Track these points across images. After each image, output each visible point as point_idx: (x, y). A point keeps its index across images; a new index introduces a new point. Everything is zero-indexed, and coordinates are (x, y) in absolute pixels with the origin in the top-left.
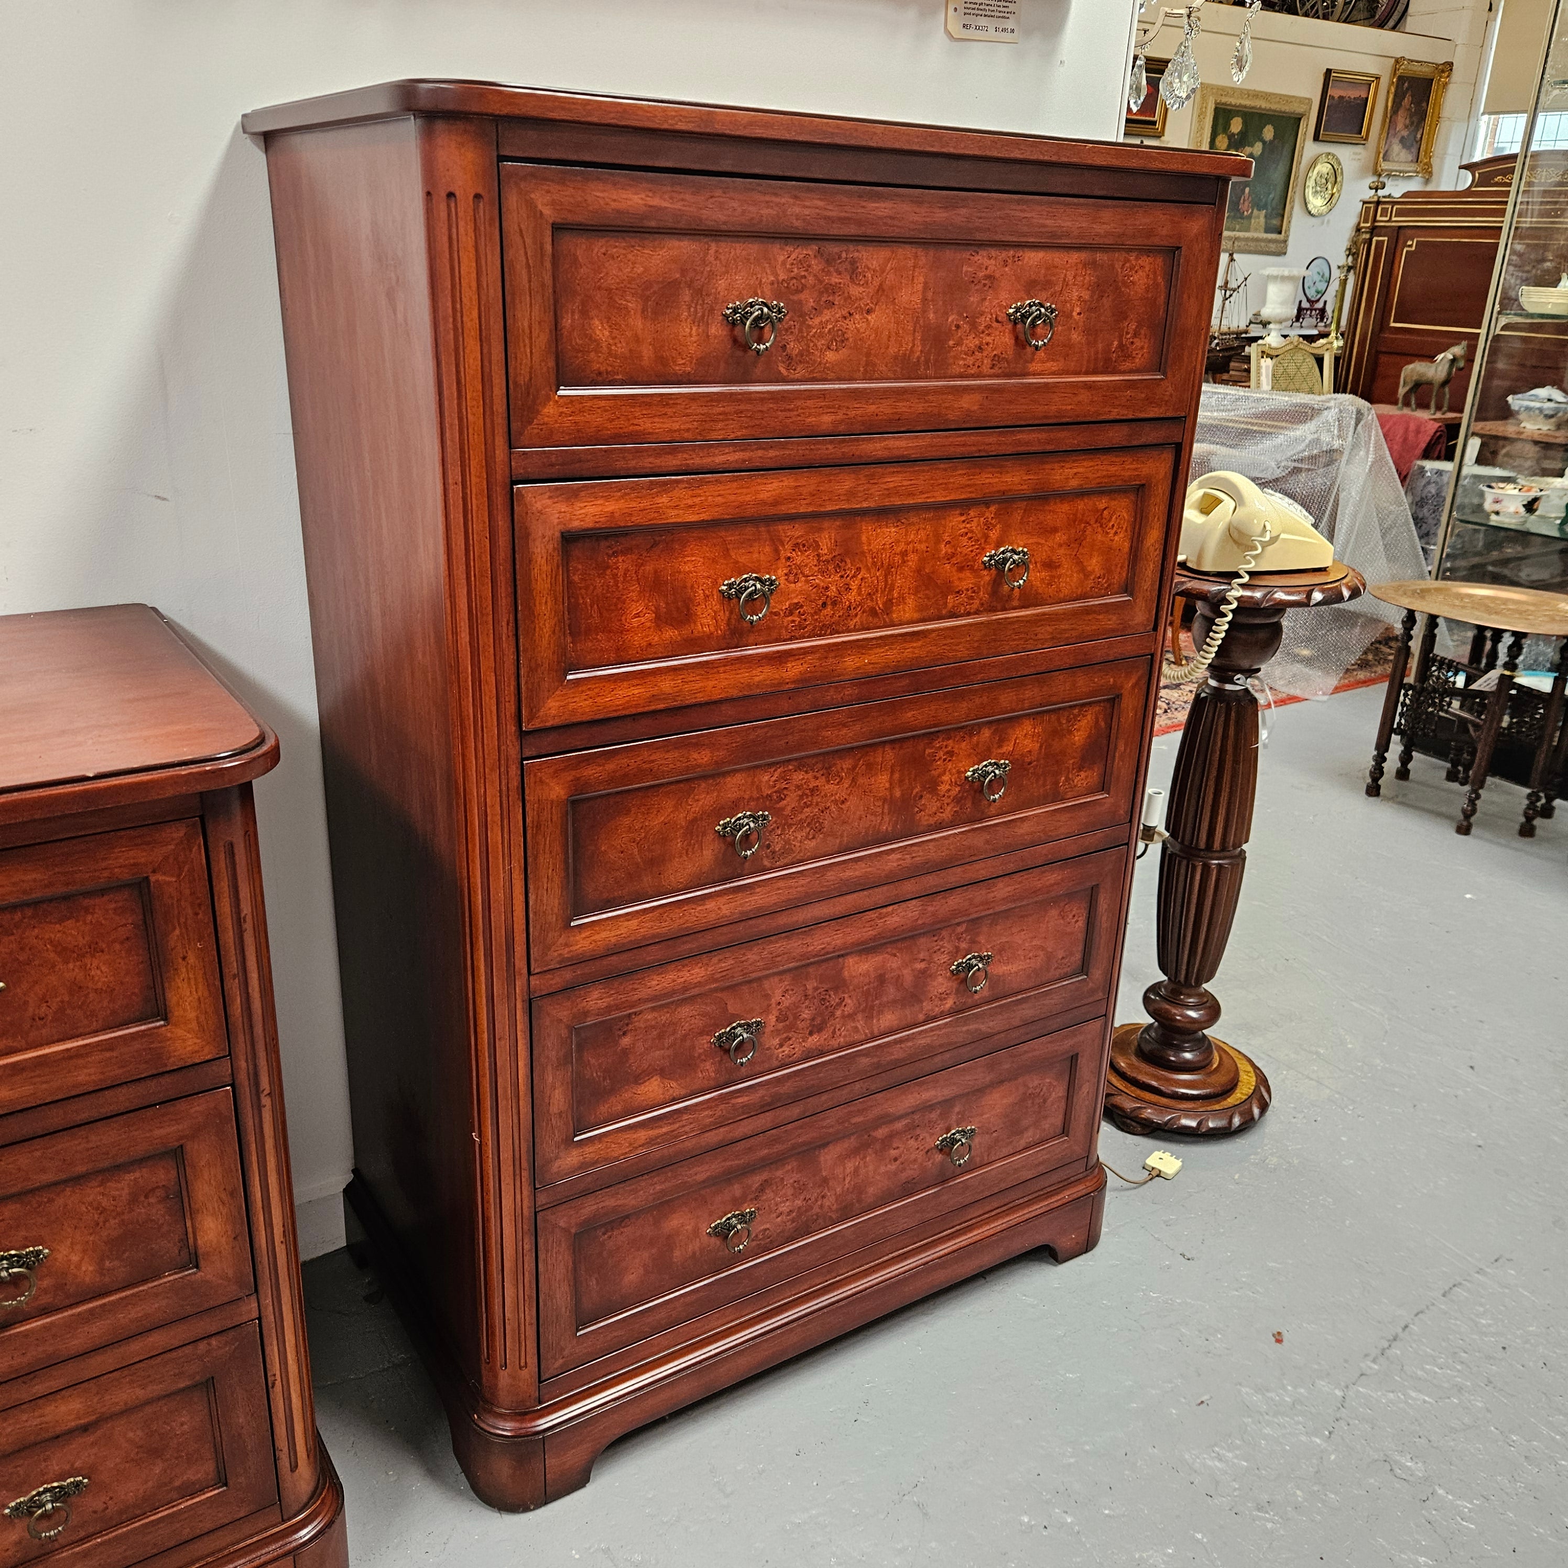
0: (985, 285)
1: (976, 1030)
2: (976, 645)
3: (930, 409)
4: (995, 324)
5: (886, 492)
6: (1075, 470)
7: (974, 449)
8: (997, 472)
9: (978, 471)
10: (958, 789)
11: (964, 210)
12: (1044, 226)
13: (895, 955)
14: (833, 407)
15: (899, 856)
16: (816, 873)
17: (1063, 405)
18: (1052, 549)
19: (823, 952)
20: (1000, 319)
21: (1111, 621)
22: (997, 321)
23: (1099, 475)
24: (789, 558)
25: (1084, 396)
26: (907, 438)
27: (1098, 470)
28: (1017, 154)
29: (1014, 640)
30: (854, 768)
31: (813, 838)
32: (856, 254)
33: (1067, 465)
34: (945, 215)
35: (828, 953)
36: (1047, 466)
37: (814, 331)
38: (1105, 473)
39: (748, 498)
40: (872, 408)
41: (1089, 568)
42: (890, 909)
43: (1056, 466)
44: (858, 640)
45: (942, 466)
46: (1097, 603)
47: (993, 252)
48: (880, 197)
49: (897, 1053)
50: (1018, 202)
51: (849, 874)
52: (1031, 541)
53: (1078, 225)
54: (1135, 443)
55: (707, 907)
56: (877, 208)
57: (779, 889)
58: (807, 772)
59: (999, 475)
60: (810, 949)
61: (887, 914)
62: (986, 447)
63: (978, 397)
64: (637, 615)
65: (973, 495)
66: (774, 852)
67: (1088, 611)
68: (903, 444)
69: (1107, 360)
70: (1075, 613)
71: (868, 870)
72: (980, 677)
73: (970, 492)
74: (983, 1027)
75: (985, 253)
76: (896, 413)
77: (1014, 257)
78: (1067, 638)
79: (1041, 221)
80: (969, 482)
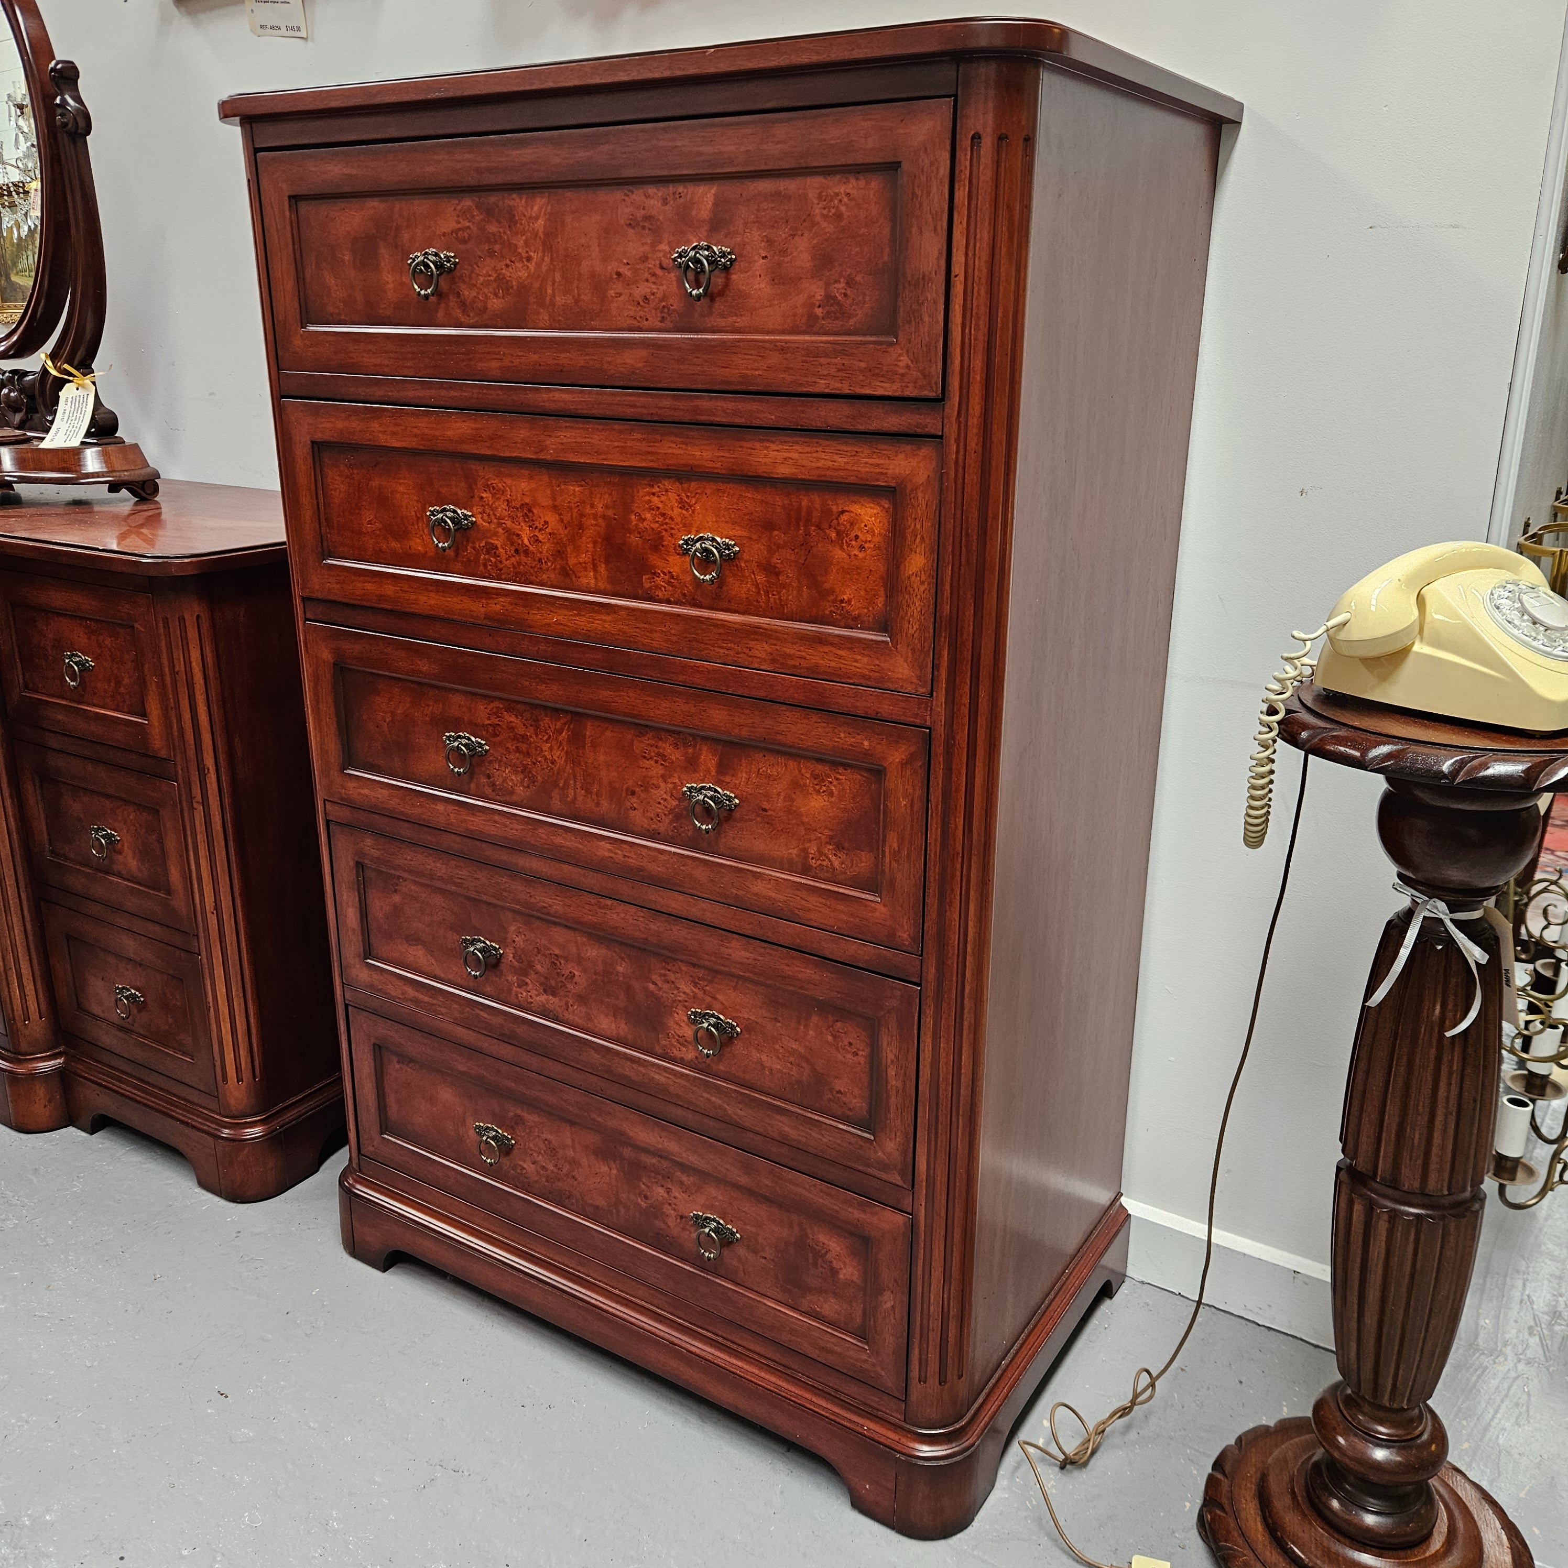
0: (644, 228)
1: (720, 1107)
2: (674, 639)
3: (591, 363)
4: (659, 272)
5: (561, 447)
6: (786, 455)
7: (645, 411)
8: (682, 443)
9: (658, 437)
10: (674, 803)
11: (607, 147)
12: (700, 154)
13: (623, 959)
14: (499, 353)
15: (609, 846)
16: (528, 823)
17: (747, 369)
18: (771, 551)
19: (544, 911)
20: (664, 266)
21: (861, 664)
22: (662, 268)
23: (819, 465)
24: (482, 498)
25: (774, 359)
26: (573, 392)
27: (818, 459)
28: (622, 77)
29: (722, 647)
30: (560, 732)
31: (528, 787)
32: (511, 203)
33: (774, 447)
34: (587, 154)
35: (549, 914)
36: (746, 444)
37: (482, 279)
38: (830, 464)
39: (437, 433)
40: (535, 357)
41: (827, 586)
42: (609, 902)
43: (757, 445)
44: (545, 595)
45: (616, 427)
46: (836, 632)
47: (651, 190)
48: (521, 144)
49: (627, 1070)
50: (665, 130)
51: (558, 840)
52: (739, 533)
53: (743, 149)
54: (861, 428)
55: (438, 807)
56: (520, 155)
57: (496, 822)
58: (516, 717)
59: (684, 446)
60: (532, 900)
61: (605, 907)
62: (660, 411)
63: (643, 353)
64: (370, 522)
65: (655, 465)
66: (494, 784)
67: (820, 640)
68: (566, 397)
69: (812, 318)
70: (803, 638)
71: (580, 846)
72: (681, 678)
73: (652, 461)
74: (730, 1110)
75: (641, 192)
76: (557, 364)
77: (674, 194)
78: (794, 666)
79: (695, 149)
80: (650, 449)
